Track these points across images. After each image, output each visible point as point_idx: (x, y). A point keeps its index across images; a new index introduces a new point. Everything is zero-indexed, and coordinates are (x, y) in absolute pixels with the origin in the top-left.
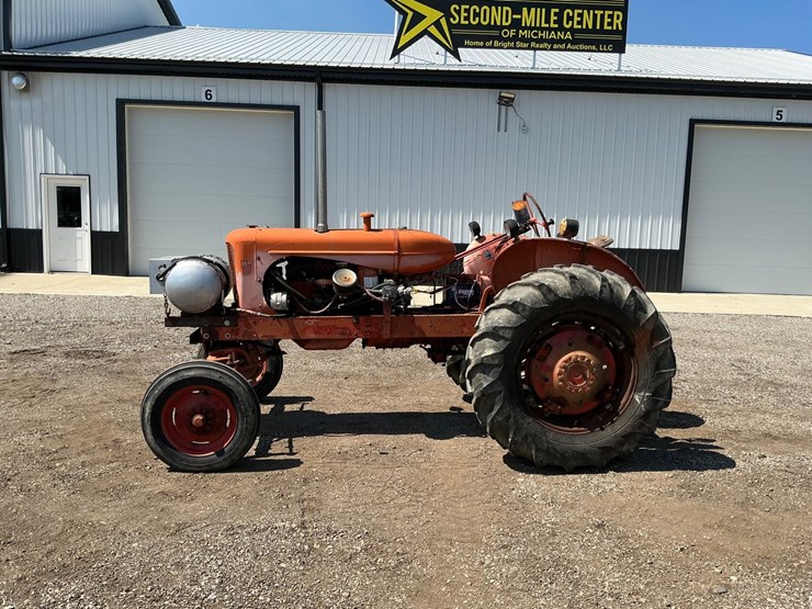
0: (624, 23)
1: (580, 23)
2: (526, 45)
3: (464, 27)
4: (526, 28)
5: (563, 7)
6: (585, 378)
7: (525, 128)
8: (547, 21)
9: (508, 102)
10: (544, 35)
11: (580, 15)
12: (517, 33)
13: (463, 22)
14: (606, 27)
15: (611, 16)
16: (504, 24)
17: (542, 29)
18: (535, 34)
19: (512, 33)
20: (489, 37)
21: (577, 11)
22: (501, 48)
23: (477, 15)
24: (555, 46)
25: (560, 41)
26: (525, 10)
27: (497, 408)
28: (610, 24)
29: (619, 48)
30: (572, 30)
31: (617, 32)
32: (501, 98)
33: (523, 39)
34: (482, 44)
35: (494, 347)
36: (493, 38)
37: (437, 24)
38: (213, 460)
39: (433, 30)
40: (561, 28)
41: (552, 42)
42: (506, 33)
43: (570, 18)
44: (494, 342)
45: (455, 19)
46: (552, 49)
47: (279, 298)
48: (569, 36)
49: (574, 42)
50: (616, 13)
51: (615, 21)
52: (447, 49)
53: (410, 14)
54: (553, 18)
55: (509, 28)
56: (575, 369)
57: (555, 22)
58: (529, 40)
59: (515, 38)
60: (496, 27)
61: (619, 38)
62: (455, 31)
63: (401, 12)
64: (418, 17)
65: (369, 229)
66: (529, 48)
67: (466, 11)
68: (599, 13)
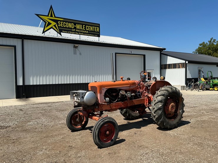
0: (99, 30)
1: (90, 29)
2: (78, 33)
3: (62, 27)
4: (77, 29)
5: (86, 25)
6: (174, 109)
7: (80, 54)
8: (82, 28)
9: (76, 47)
10: (82, 31)
11: (90, 27)
12: (76, 30)
13: (62, 26)
14: (96, 31)
15: (96, 28)
16: (72, 27)
17: (82, 30)
18: (80, 31)
19: (74, 30)
20: (69, 30)
21: (89, 26)
22: (72, 33)
23: (65, 25)
24: (85, 34)
25: (86, 33)
26: (77, 25)
27: (162, 118)
28: (96, 30)
29: (99, 36)
30: (88, 30)
31: (98, 32)
32: (74, 46)
33: (77, 32)
34: (67, 32)
35: (161, 104)
36: (70, 31)
37: (55, 26)
38: (111, 143)
39: (54, 27)
40: (86, 30)
41: (84, 33)
42: (73, 30)
43: (88, 28)
44: (161, 103)
45: (59, 25)
46: (84, 35)
47: (107, 99)
48: (88, 32)
49: (89, 34)
50: (97, 28)
51: (97, 30)
52: (58, 32)
53: (47, 23)
54: (84, 27)
55: (73, 29)
56: (172, 107)
57: (84, 28)
58: (79, 32)
59: (75, 31)
60: (70, 28)
61: (98, 33)
62: (60, 28)
63: (45, 22)
64: (49, 24)
65: (123, 81)
66: (79, 34)
67: (62, 23)
68: (94, 27)
